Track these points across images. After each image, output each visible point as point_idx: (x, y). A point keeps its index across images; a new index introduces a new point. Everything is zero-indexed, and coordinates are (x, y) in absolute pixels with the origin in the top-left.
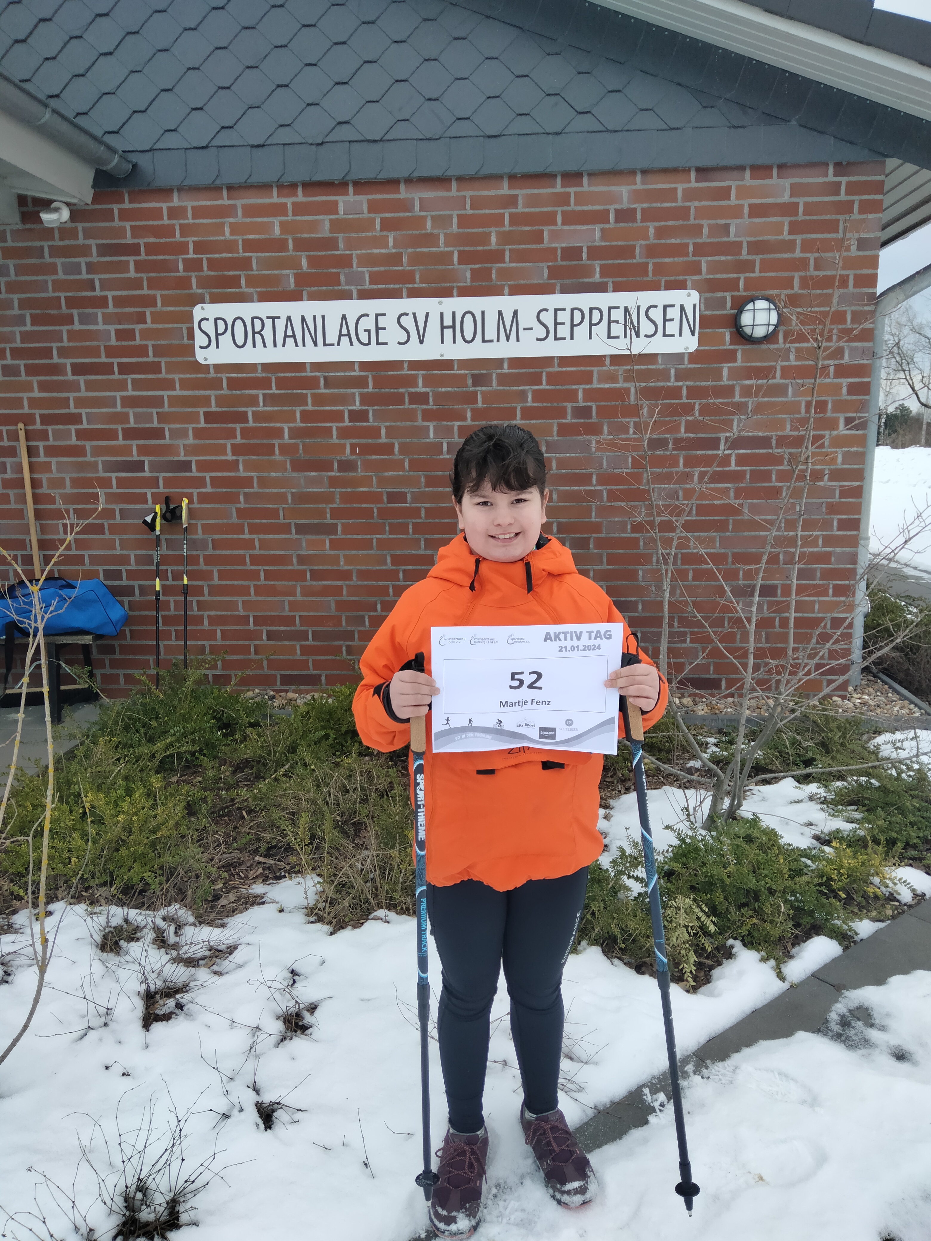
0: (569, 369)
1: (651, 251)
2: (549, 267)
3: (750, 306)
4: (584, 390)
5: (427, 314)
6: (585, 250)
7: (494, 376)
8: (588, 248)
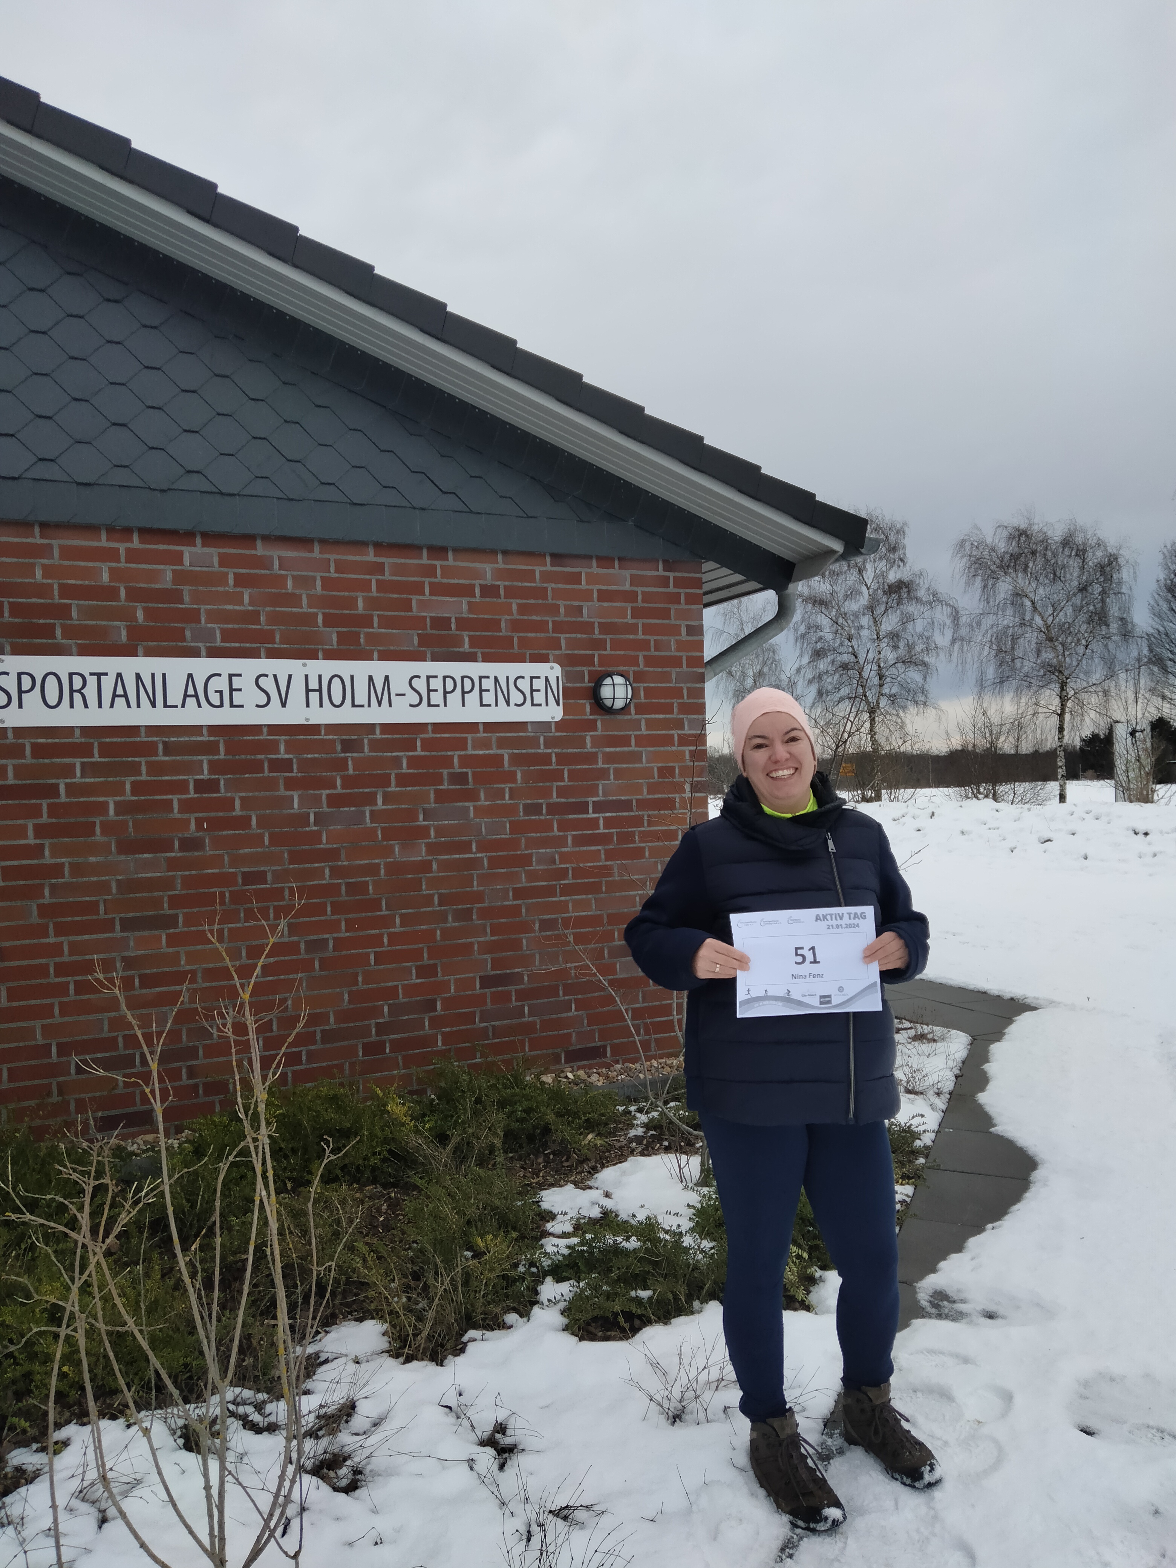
0: (443, 735)
1: (516, 626)
2: (418, 635)
3: (608, 681)
4: (459, 756)
5: (290, 676)
6: (453, 620)
7: (366, 741)
8: (456, 618)
